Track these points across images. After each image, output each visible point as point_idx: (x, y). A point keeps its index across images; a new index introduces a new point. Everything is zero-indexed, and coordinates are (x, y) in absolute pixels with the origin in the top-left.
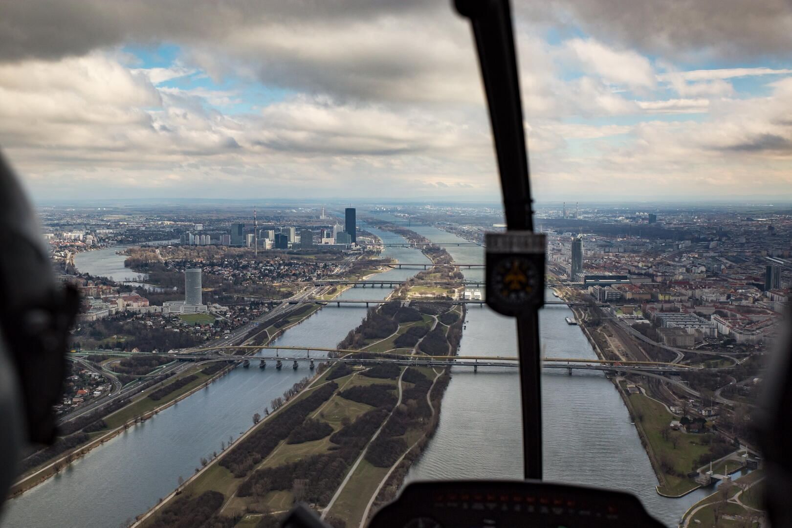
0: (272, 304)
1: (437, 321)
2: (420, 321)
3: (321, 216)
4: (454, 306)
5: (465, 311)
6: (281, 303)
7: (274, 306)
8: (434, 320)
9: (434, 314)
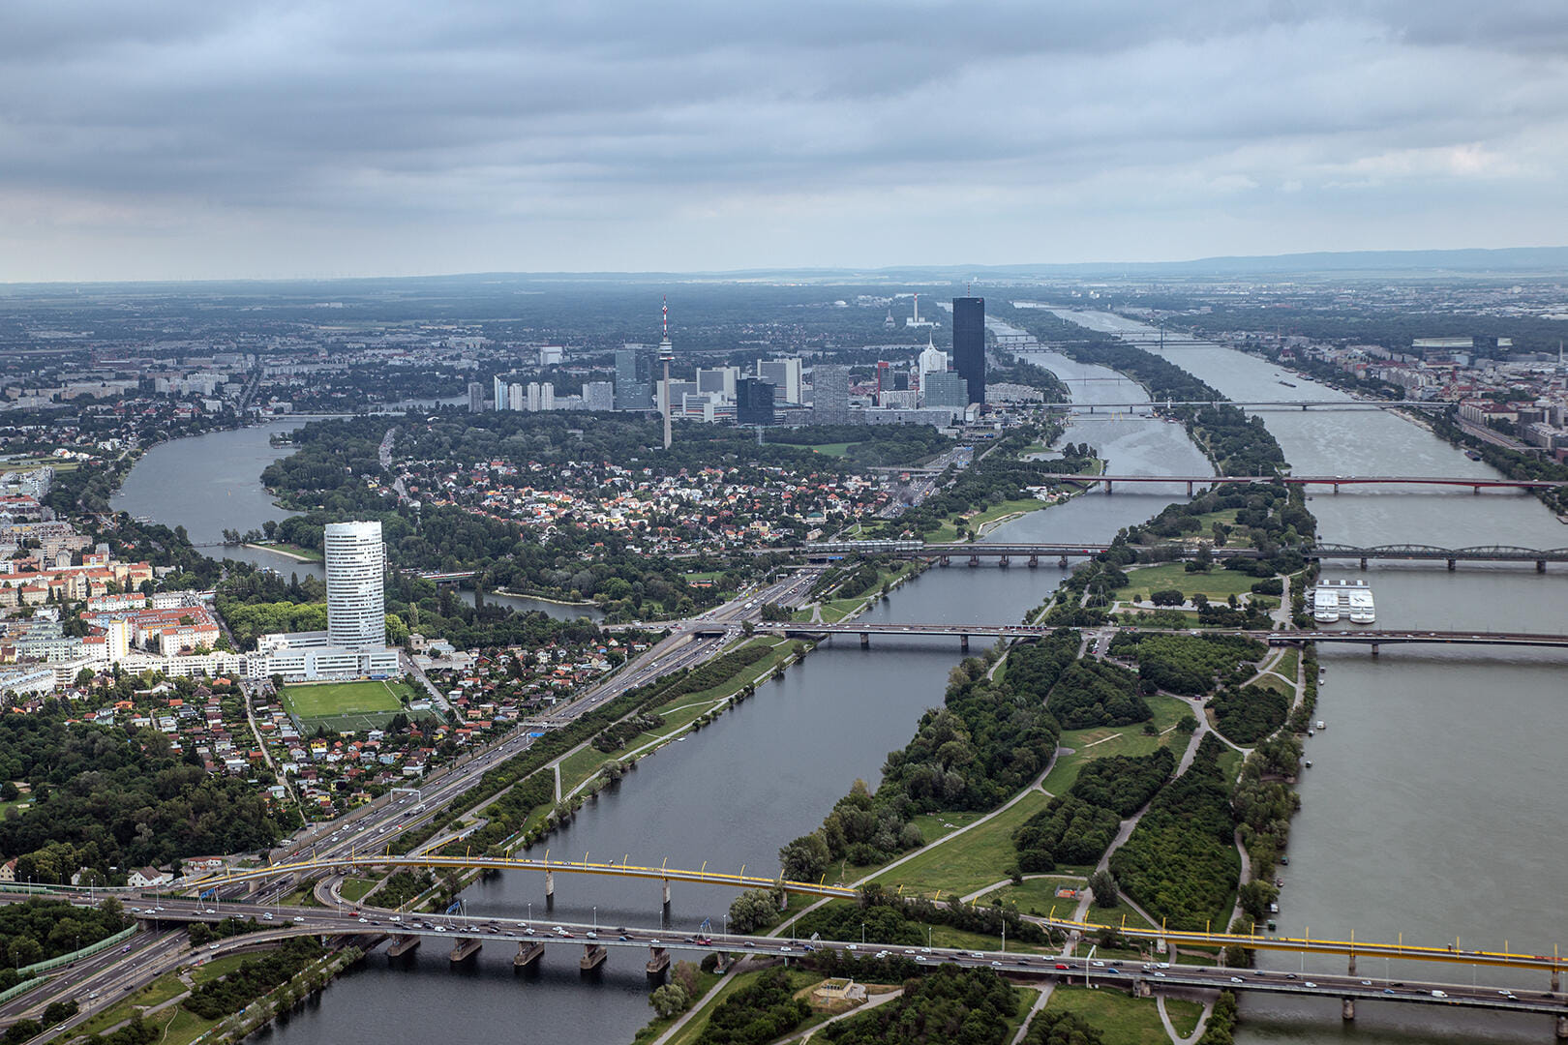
0: (633, 636)
1: (1205, 727)
2: (1138, 729)
3: (909, 320)
4: (1272, 651)
5: (1312, 676)
6: (667, 633)
7: (638, 647)
8: (1188, 725)
9: (1195, 691)
